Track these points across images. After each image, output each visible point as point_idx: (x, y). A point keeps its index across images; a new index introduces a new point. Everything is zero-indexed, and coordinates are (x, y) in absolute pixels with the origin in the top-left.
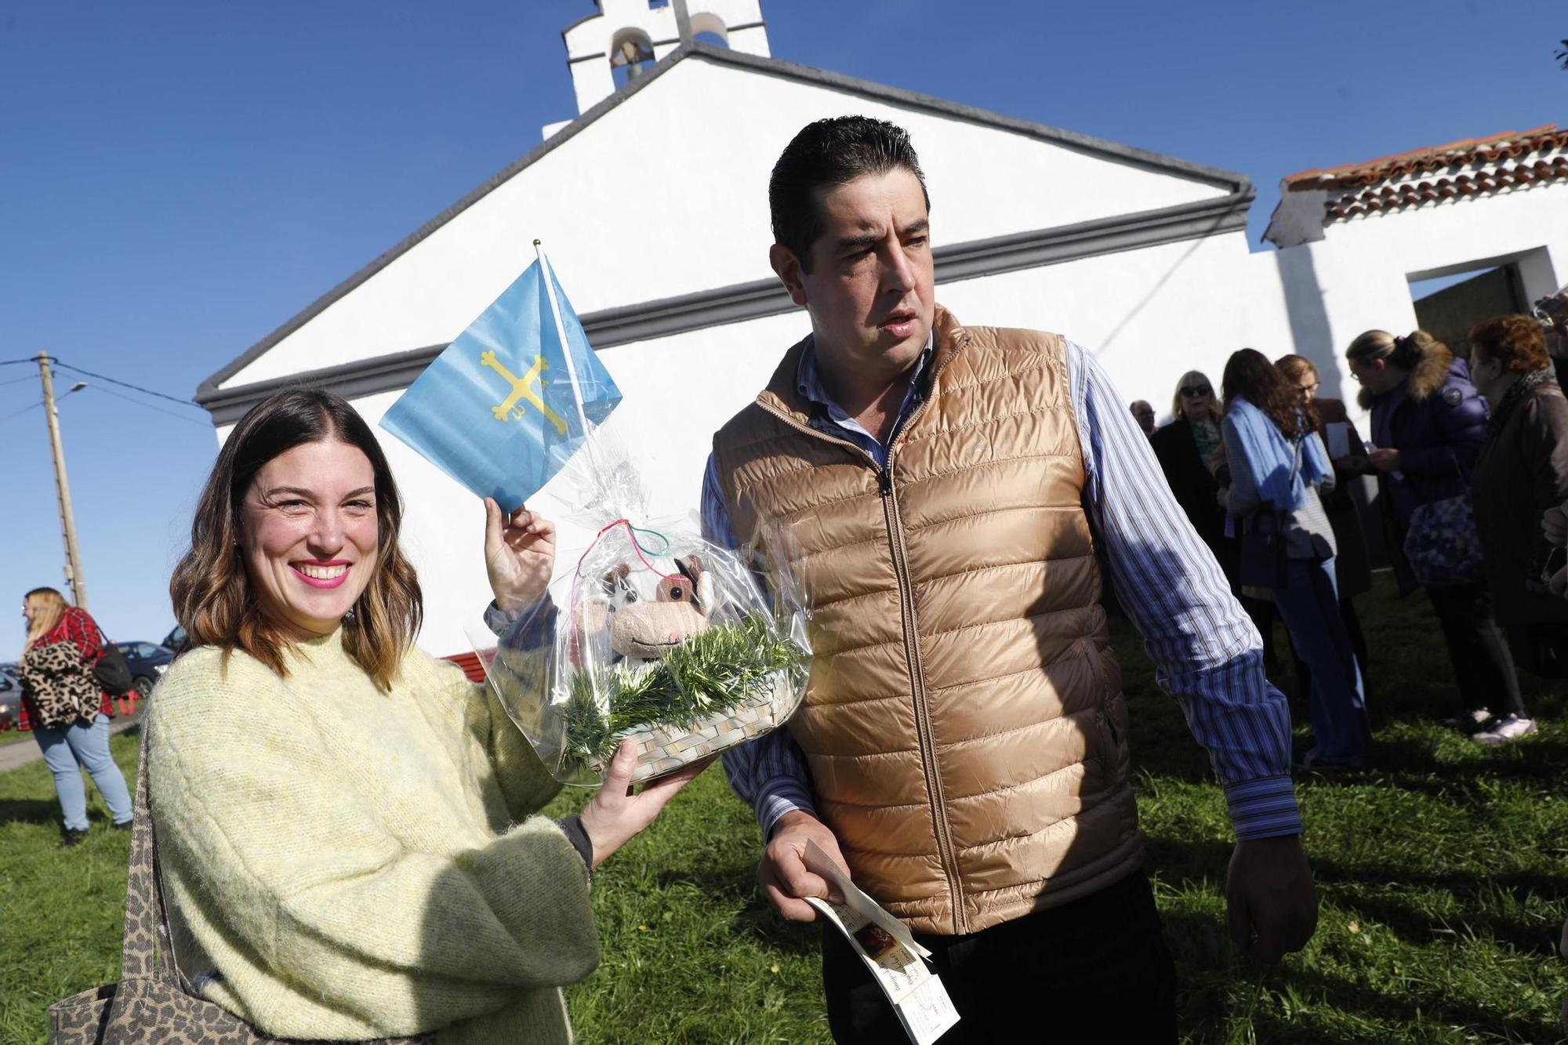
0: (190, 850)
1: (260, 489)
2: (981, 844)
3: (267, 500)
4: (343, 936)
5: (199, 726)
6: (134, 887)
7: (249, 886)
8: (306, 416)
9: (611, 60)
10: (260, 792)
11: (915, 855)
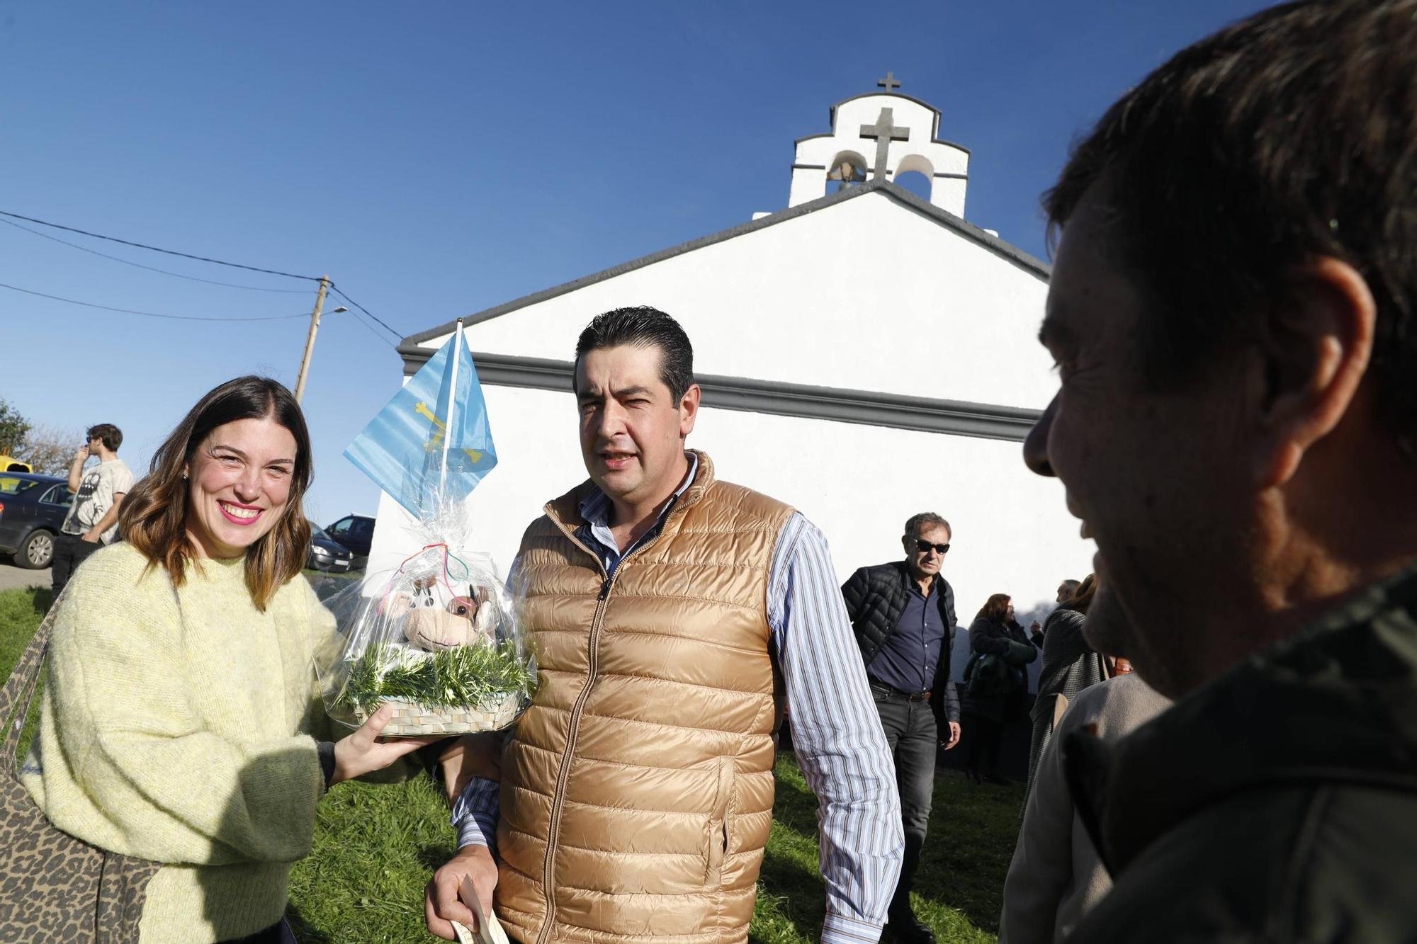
0: (57, 677)
1: (210, 443)
2: (574, 887)
3: (213, 452)
4: (132, 773)
5: (98, 596)
6: (8, 688)
7: (83, 715)
8: (255, 400)
9: (829, 174)
10: (118, 656)
11: (528, 877)
